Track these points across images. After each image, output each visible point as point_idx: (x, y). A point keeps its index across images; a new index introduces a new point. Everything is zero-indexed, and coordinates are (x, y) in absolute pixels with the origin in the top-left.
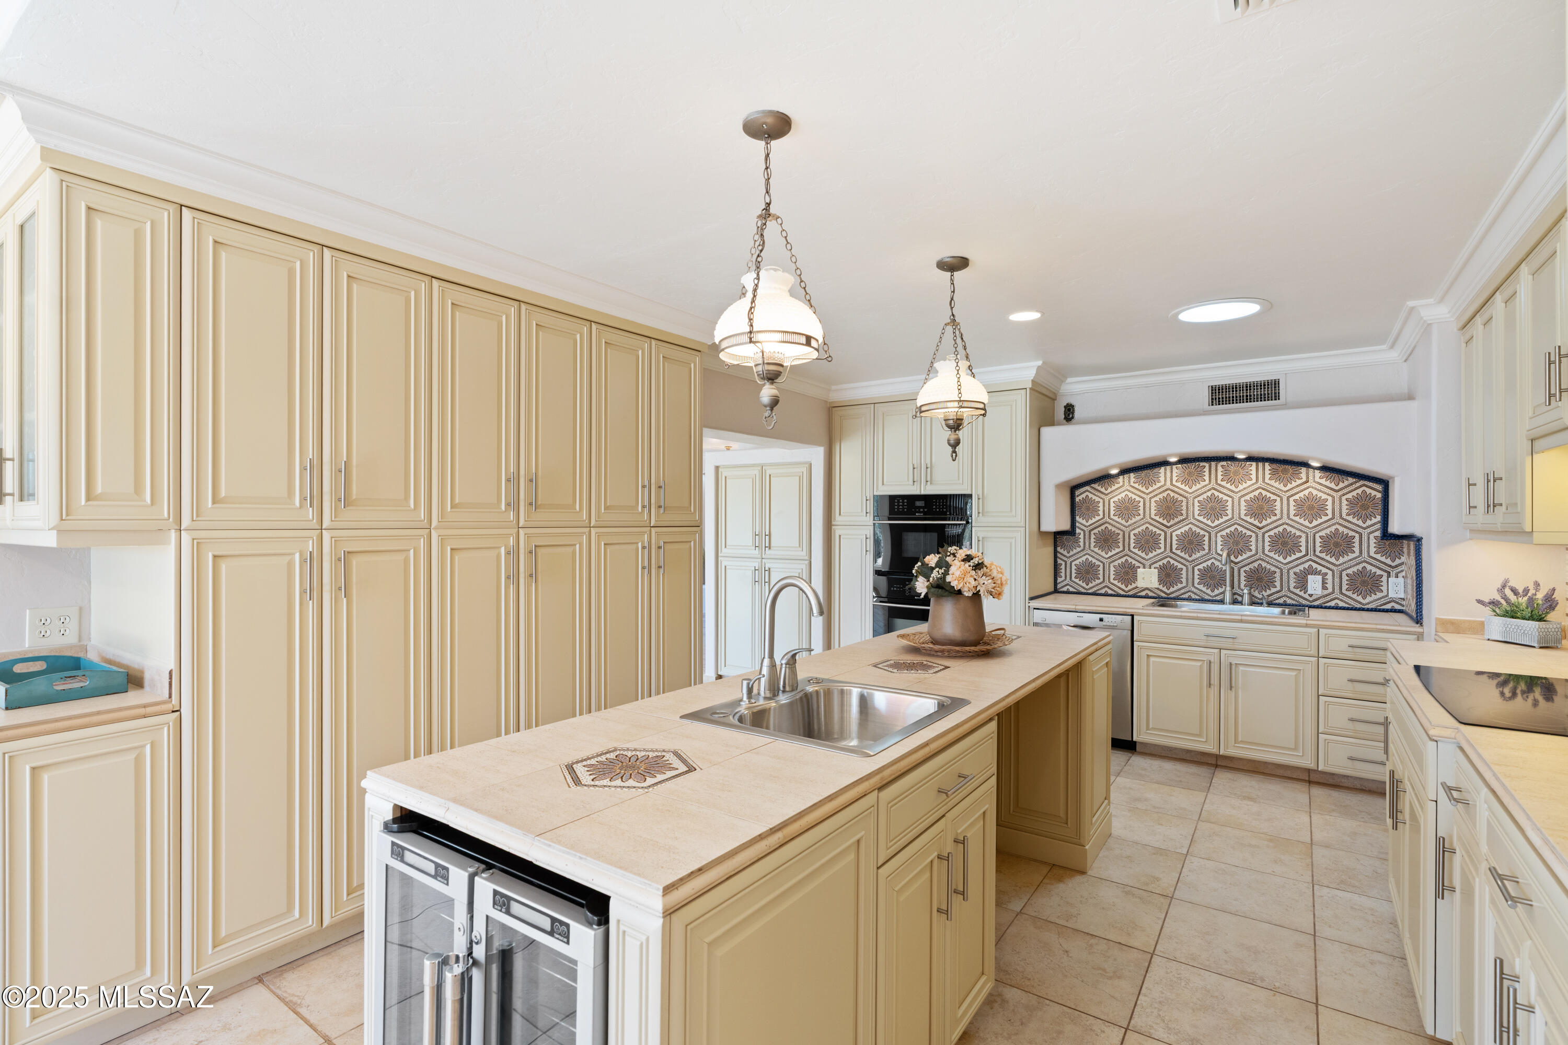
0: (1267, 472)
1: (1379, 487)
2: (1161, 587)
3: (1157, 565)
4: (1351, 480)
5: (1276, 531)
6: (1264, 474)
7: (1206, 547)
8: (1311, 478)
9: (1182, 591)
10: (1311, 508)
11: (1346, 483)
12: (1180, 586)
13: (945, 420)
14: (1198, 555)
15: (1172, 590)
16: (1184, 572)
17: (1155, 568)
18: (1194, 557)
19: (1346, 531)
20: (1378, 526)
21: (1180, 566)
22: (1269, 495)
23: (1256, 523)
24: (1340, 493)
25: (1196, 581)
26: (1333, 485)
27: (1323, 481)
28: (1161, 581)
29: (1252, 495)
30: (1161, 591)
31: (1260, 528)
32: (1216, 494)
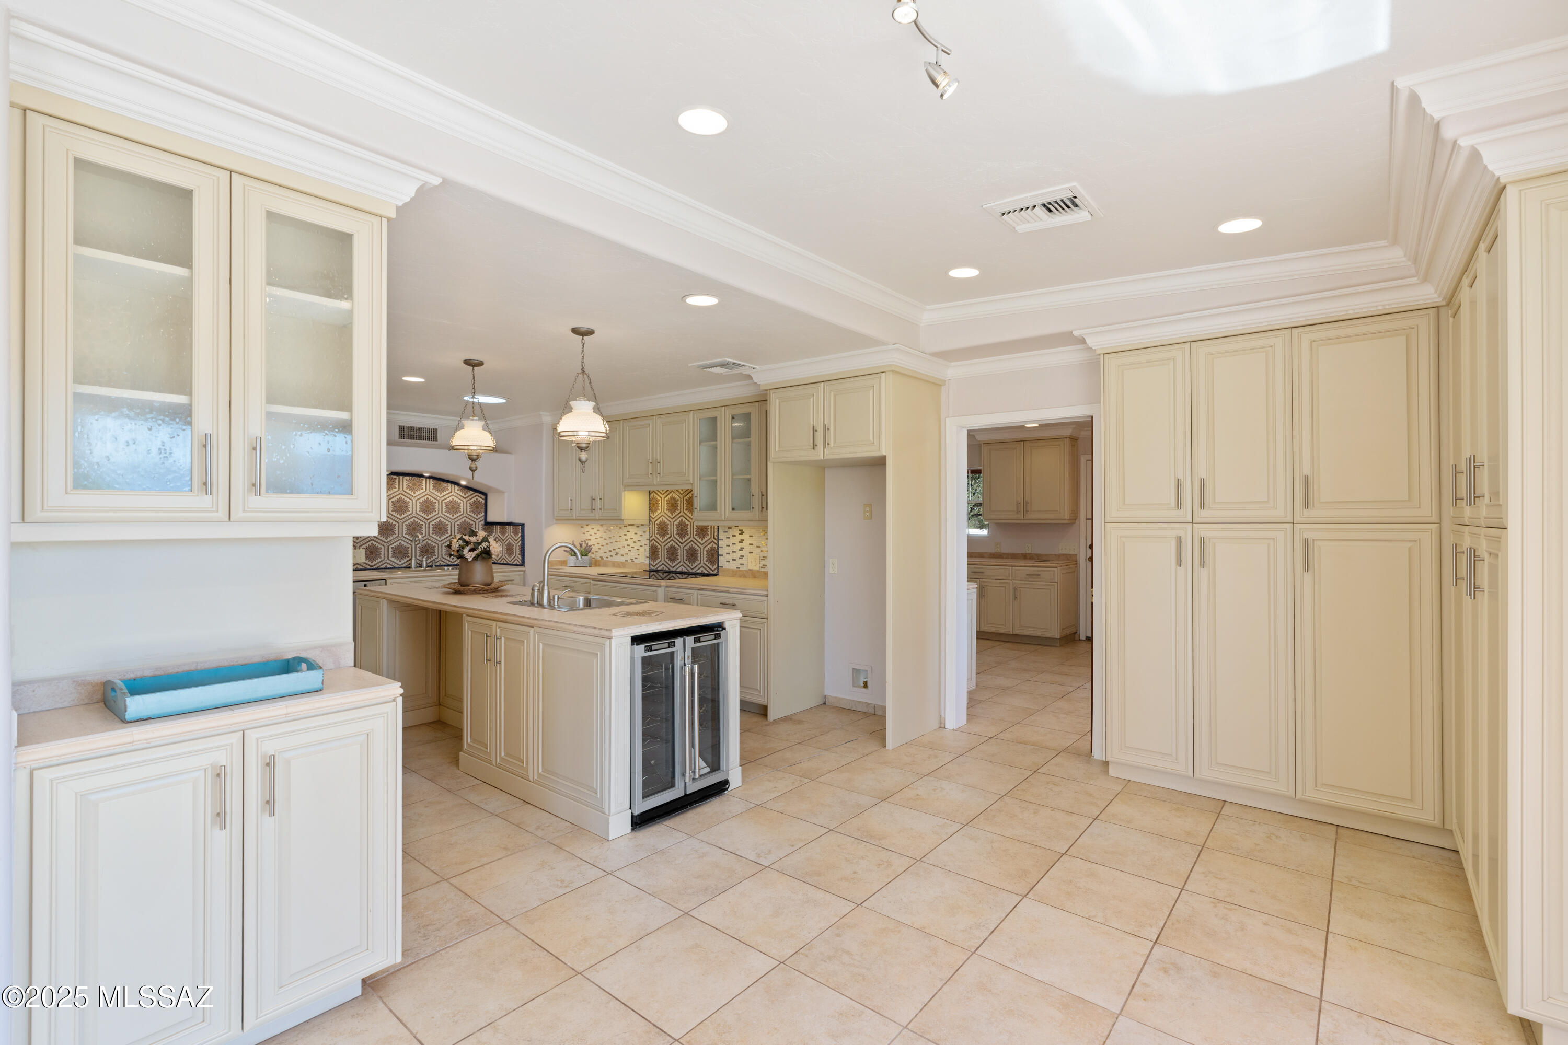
0: (431, 485)
1: (483, 497)
2: (367, 562)
3: (364, 546)
4: (472, 492)
5: (435, 521)
6: (430, 486)
7: (396, 532)
8: (453, 490)
9: (381, 563)
10: (453, 507)
11: (469, 494)
12: (380, 560)
13: (468, 455)
14: (392, 538)
15: (374, 563)
16: (382, 550)
17: (363, 548)
18: (389, 539)
19: (469, 521)
20: (483, 518)
21: (380, 546)
22: (432, 499)
23: (425, 516)
24: (467, 499)
25: (390, 555)
26: (463, 495)
27: (459, 492)
28: (367, 558)
29: (423, 499)
30: (367, 564)
31: (427, 520)
32: (403, 497)
